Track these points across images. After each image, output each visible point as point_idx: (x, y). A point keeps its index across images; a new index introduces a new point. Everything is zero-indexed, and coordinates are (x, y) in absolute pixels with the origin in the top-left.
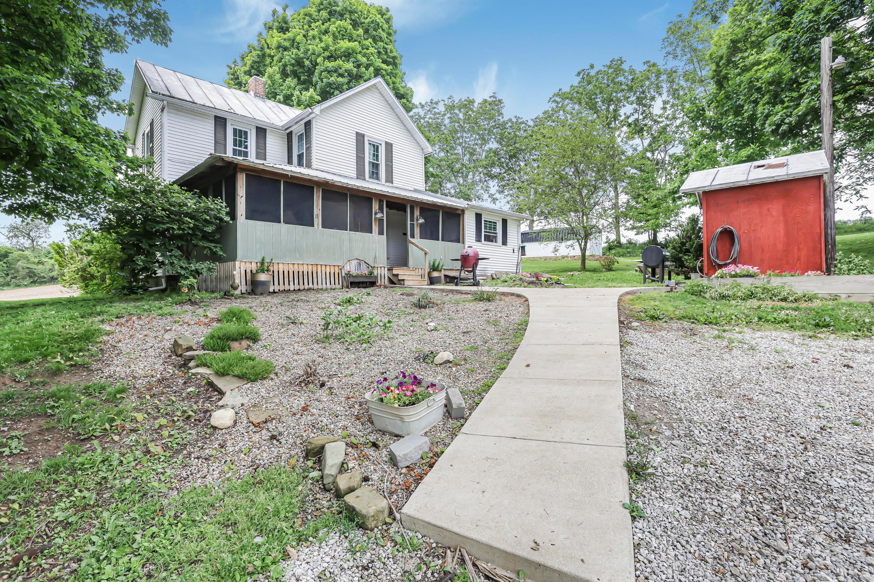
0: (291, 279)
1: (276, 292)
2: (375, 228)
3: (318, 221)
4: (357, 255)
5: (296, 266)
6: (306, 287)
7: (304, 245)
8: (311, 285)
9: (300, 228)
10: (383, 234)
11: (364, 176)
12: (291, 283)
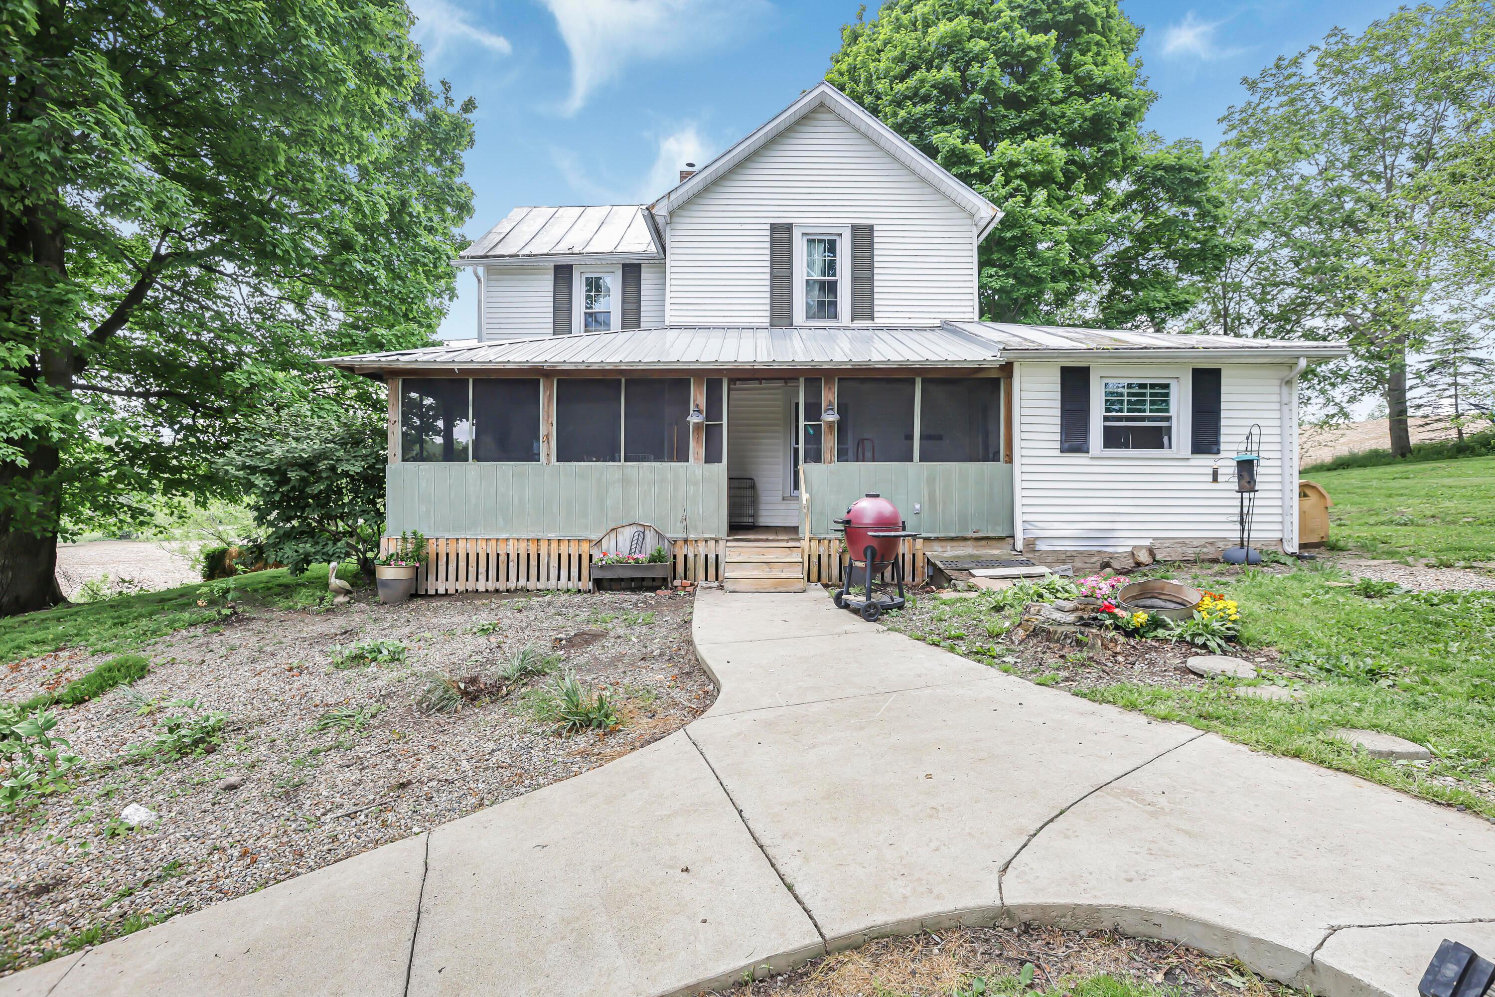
0: (482, 569)
1: (451, 595)
2: (696, 448)
3: (547, 447)
4: (638, 515)
5: (492, 544)
6: (512, 585)
7: (516, 500)
8: (522, 582)
9: (507, 467)
10: (720, 461)
11: (790, 317)
12: (482, 577)
